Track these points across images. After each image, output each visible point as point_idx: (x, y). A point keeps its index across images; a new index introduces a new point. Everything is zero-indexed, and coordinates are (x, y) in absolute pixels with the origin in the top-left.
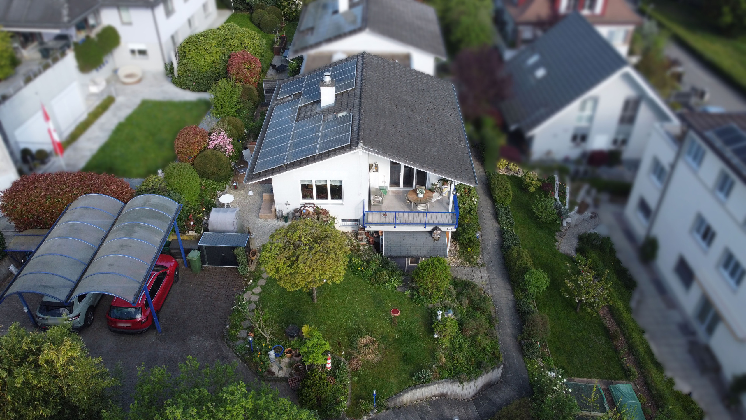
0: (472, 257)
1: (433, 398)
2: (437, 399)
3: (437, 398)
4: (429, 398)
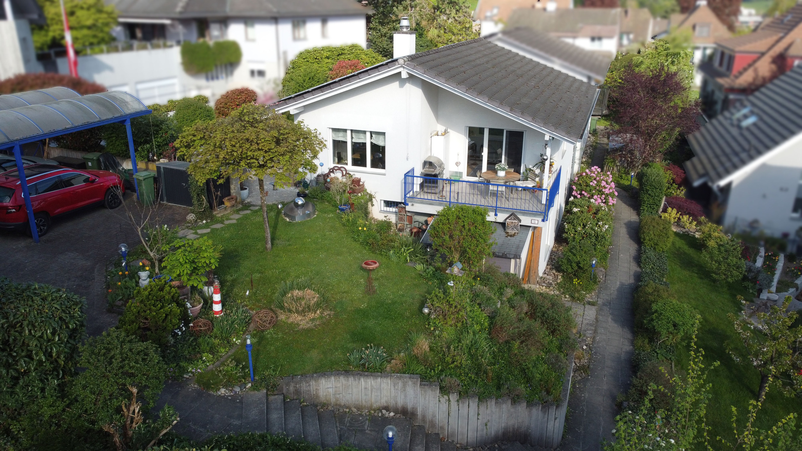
0: (578, 291)
1: (384, 411)
2: (393, 417)
3: (392, 414)
4: (375, 410)
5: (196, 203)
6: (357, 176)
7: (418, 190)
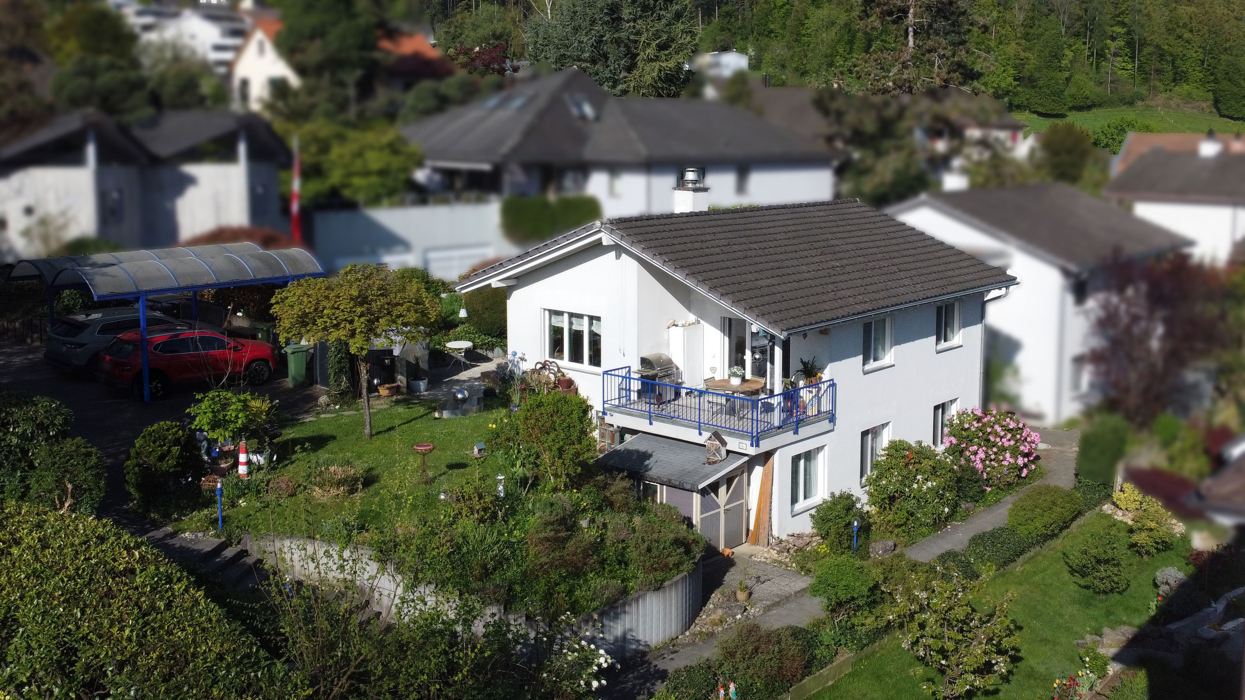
5: (332, 382)
6: (570, 375)
7: (636, 399)
